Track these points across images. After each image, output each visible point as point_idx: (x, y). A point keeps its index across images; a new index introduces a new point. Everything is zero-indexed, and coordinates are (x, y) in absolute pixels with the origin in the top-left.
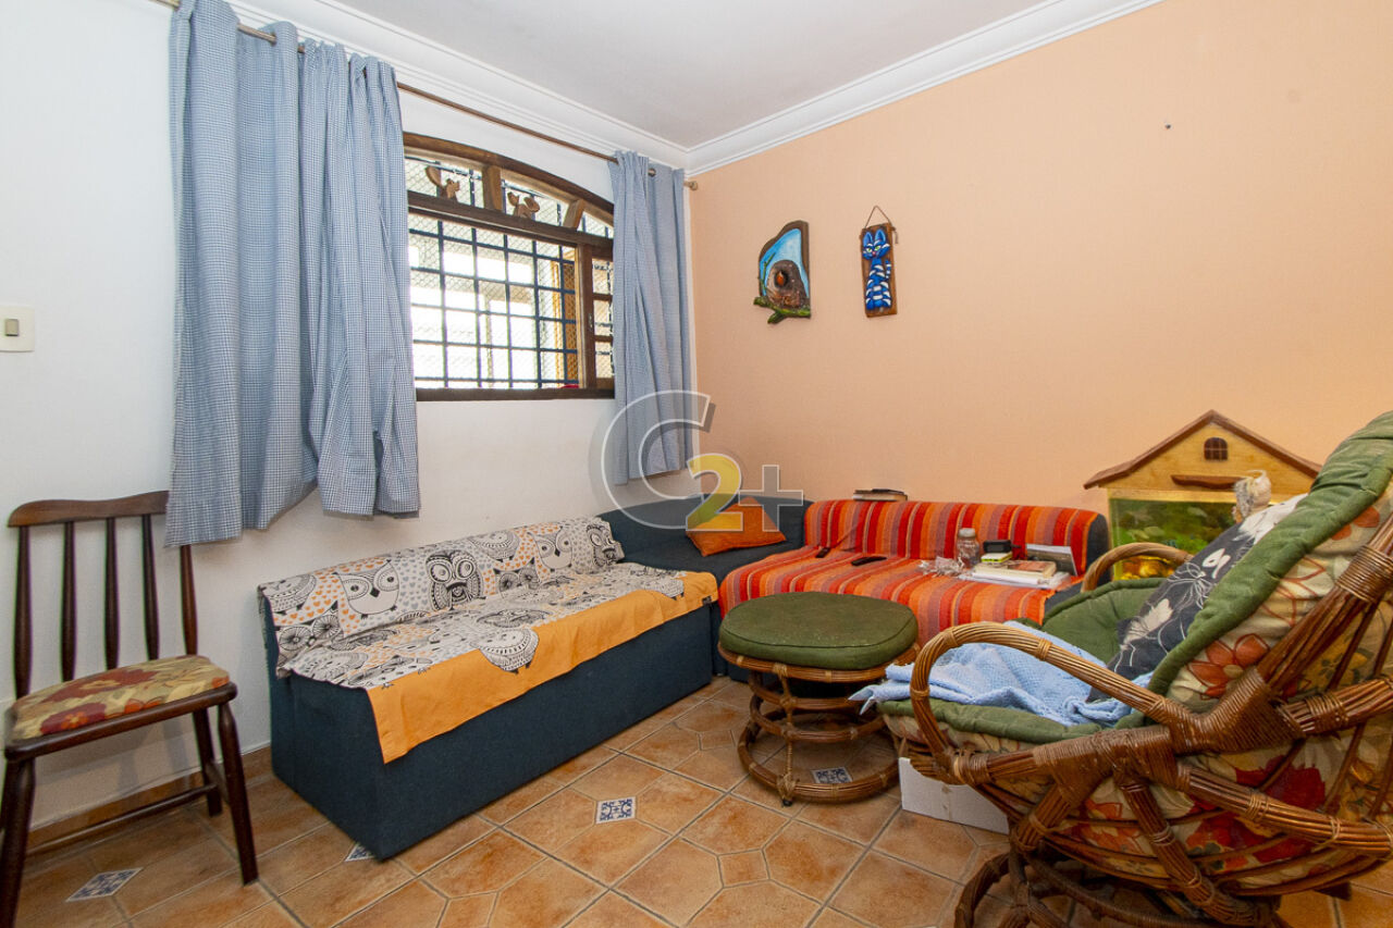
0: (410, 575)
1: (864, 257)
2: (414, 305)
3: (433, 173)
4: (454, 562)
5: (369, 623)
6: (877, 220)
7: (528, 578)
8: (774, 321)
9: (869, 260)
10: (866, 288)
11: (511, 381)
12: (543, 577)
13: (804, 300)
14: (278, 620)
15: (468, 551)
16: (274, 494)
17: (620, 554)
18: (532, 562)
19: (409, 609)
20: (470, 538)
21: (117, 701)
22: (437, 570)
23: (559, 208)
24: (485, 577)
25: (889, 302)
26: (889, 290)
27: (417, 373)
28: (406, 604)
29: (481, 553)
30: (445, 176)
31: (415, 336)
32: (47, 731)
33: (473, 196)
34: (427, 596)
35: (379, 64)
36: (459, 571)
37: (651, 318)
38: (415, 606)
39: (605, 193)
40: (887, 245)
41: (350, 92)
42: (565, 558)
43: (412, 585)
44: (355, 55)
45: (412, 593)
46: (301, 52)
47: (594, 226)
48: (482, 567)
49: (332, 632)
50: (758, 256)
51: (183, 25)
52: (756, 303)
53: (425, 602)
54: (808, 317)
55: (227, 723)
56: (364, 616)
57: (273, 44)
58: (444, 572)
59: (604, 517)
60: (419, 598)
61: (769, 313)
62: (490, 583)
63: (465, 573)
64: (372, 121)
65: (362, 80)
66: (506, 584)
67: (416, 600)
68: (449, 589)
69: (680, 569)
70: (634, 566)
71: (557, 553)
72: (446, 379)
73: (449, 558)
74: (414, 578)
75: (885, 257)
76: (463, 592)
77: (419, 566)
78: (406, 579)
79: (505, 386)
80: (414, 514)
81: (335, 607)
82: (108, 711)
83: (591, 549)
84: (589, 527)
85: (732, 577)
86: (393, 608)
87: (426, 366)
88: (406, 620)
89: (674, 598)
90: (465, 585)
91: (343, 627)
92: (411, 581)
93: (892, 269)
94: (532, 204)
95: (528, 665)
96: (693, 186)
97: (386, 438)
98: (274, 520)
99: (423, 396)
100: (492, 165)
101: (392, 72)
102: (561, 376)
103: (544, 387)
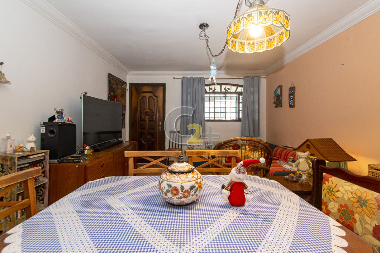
2: (205, 107)
6: (292, 86)
8: (276, 107)
9: (290, 95)
10: (289, 101)
13: (281, 103)
23: (234, 88)
25: (292, 105)
26: (293, 102)
30: (213, 88)
31: (205, 112)
35: (202, 77)
37: (248, 107)
40: (293, 92)
41: (199, 83)
46: (193, 79)
51: (183, 81)
52: (273, 103)
54: (281, 107)
57: (190, 79)
61: (275, 105)
64: (201, 85)
65: (200, 80)
68: (208, 147)
75: (292, 94)
79: (224, 119)
87: (207, 116)
93: (294, 97)
94: (229, 89)
99: (207, 121)
100: (221, 85)
101: (204, 77)
102: (235, 117)
103: (232, 119)
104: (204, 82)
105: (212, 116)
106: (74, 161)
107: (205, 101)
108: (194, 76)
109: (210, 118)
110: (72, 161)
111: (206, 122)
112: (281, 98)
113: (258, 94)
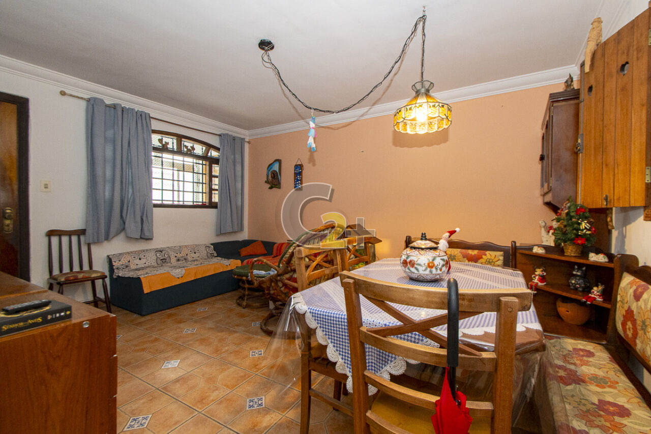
1: (295, 173)
2: (154, 178)
3: (160, 141)
4: (163, 253)
5: (138, 267)
6: (299, 163)
7: (185, 259)
8: (271, 188)
9: (296, 174)
10: (295, 182)
12: (190, 259)
13: (279, 183)
14: (114, 264)
15: (167, 250)
16: (113, 230)
17: (216, 255)
18: (187, 255)
19: (150, 264)
20: (168, 247)
21: (80, 276)
22: (158, 255)
23: (202, 149)
24: (172, 258)
26: (301, 183)
27: (154, 198)
28: (149, 262)
29: (171, 251)
30: (164, 141)
31: (153, 187)
32: (66, 280)
33: (173, 146)
34: (155, 261)
35: (145, 113)
36: (164, 255)
37: (230, 184)
39: (218, 145)
40: (301, 170)
41: (137, 121)
42: (197, 255)
43: (151, 258)
44: (138, 110)
46: (123, 111)
47: (214, 154)
49: (128, 268)
50: (267, 167)
51: (90, 106)
52: (266, 182)
53: (154, 263)
54: (280, 188)
55: (105, 284)
56: (137, 265)
57: (115, 108)
58: (160, 255)
59: (212, 244)
61: (269, 186)
62: (173, 260)
63: (166, 256)
64: (143, 129)
65: (140, 117)
66: (178, 260)
67: (152, 262)
68: (161, 260)
69: (231, 259)
70: (219, 258)
71: (195, 253)
72: (162, 200)
73: (161, 252)
74: (151, 256)
75: (300, 174)
76: (165, 261)
77: (153, 253)
78: (149, 256)
80: (151, 239)
81: (129, 261)
82: (79, 277)
83: (206, 253)
84: (206, 247)
85: (245, 262)
86: (145, 263)
87: (156, 196)
88: (149, 267)
89: (227, 265)
91: (131, 267)
93: (302, 178)
94: (193, 148)
95: (182, 277)
96: (249, 142)
97: (144, 218)
98: (113, 237)
99: (156, 206)
100: (180, 137)
101: (149, 114)
102: (201, 200)
103: (195, 203)
104: (148, 125)
105: (168, 197)
106: (49, 317)
107: (153, 166)
108: (125, 104)
109: (164, 202)
110: (40, 320)
111: (155, 209)
112: (279, 177)
113: (241, 166)
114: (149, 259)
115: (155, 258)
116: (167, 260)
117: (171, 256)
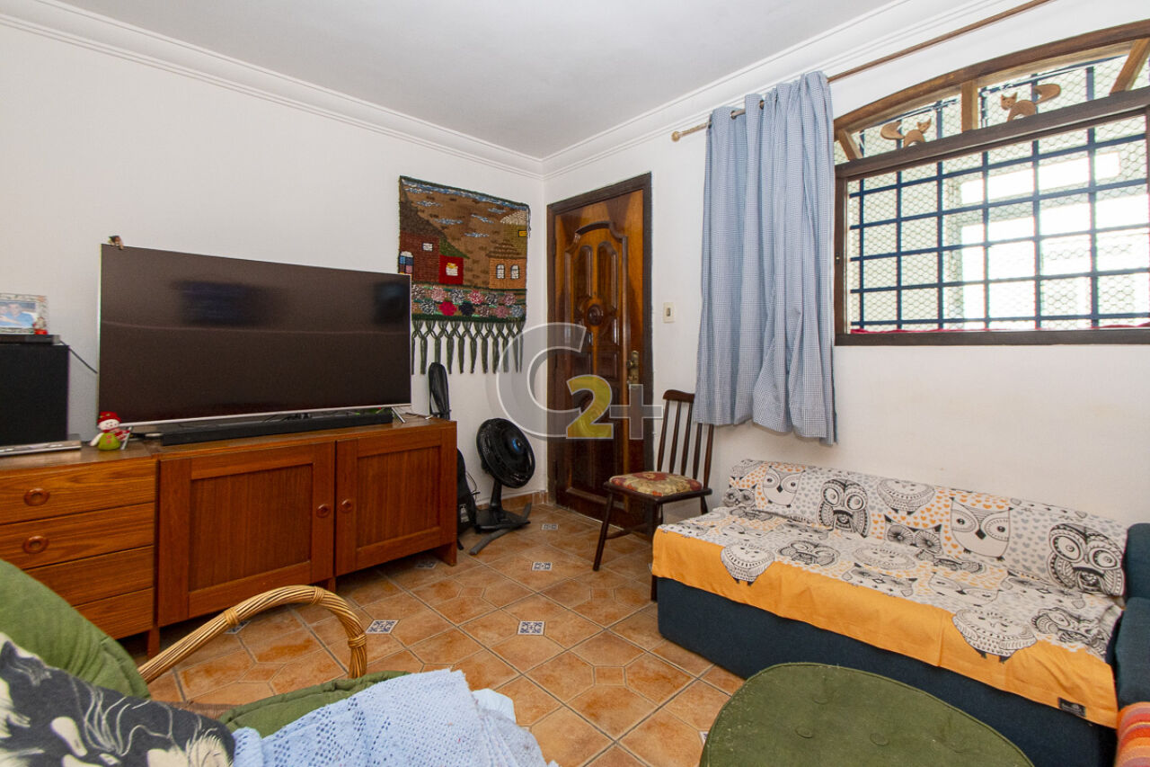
0: (808, 487)
4: (847, 492)
5: (771, 508)
7: (927, 543)
11: (987, 320)
15: (866, 489)
19: (798, 513)
22: (830, 493)
24: (872, 518)
28: (798, 507)
29: (877, 495)
34: (816, 509)
36: (848, 502)
38: (803, 512)
43: (806, 495)
45: (804, 501)
46: (762, 106)
48: (873, 508)
53: (812, 513)
56: (770, 502)
58: (835, 497)
60: (809, 508)
62: (878, 527)
66: (896, 537)
67: (805, 509)
68: (835, 512)
73: (844, 486)
74: (809, 491)
76: (848, 522)
77: (818, 483)
78: (803, 489)
86: (789, 506)
90: (851, 516)
91: (756, 502)
92: (806, 492)
114: (803, 497)
115: (819, 500)
116: (855, 520)
117: (869, 512)
